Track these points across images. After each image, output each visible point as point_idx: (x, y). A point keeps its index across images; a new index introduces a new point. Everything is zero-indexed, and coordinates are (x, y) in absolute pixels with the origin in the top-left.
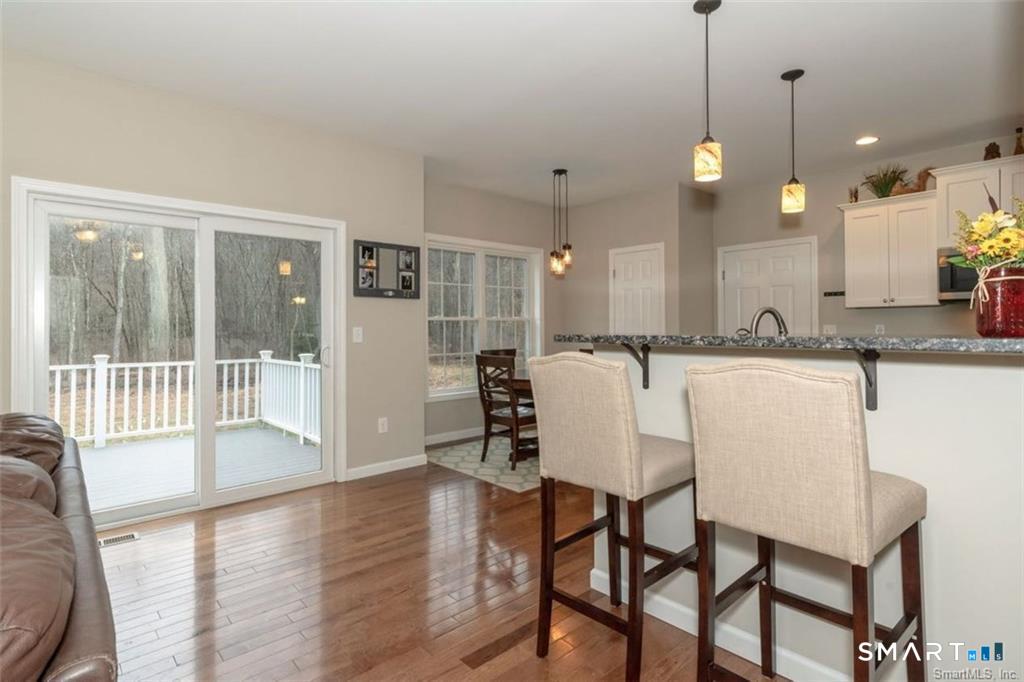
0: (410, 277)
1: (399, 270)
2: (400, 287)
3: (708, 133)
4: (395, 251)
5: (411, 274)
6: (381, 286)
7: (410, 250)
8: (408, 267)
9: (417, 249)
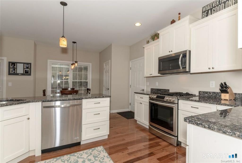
0: (28, 70)
1: (24, 69)
2: (24, 73)
3: (63, 35)
4: (23, 64)
5: (28, 69)
6: (18, 73)
7: (28, 64)
8: (27, 68)
9: (30, 64)
